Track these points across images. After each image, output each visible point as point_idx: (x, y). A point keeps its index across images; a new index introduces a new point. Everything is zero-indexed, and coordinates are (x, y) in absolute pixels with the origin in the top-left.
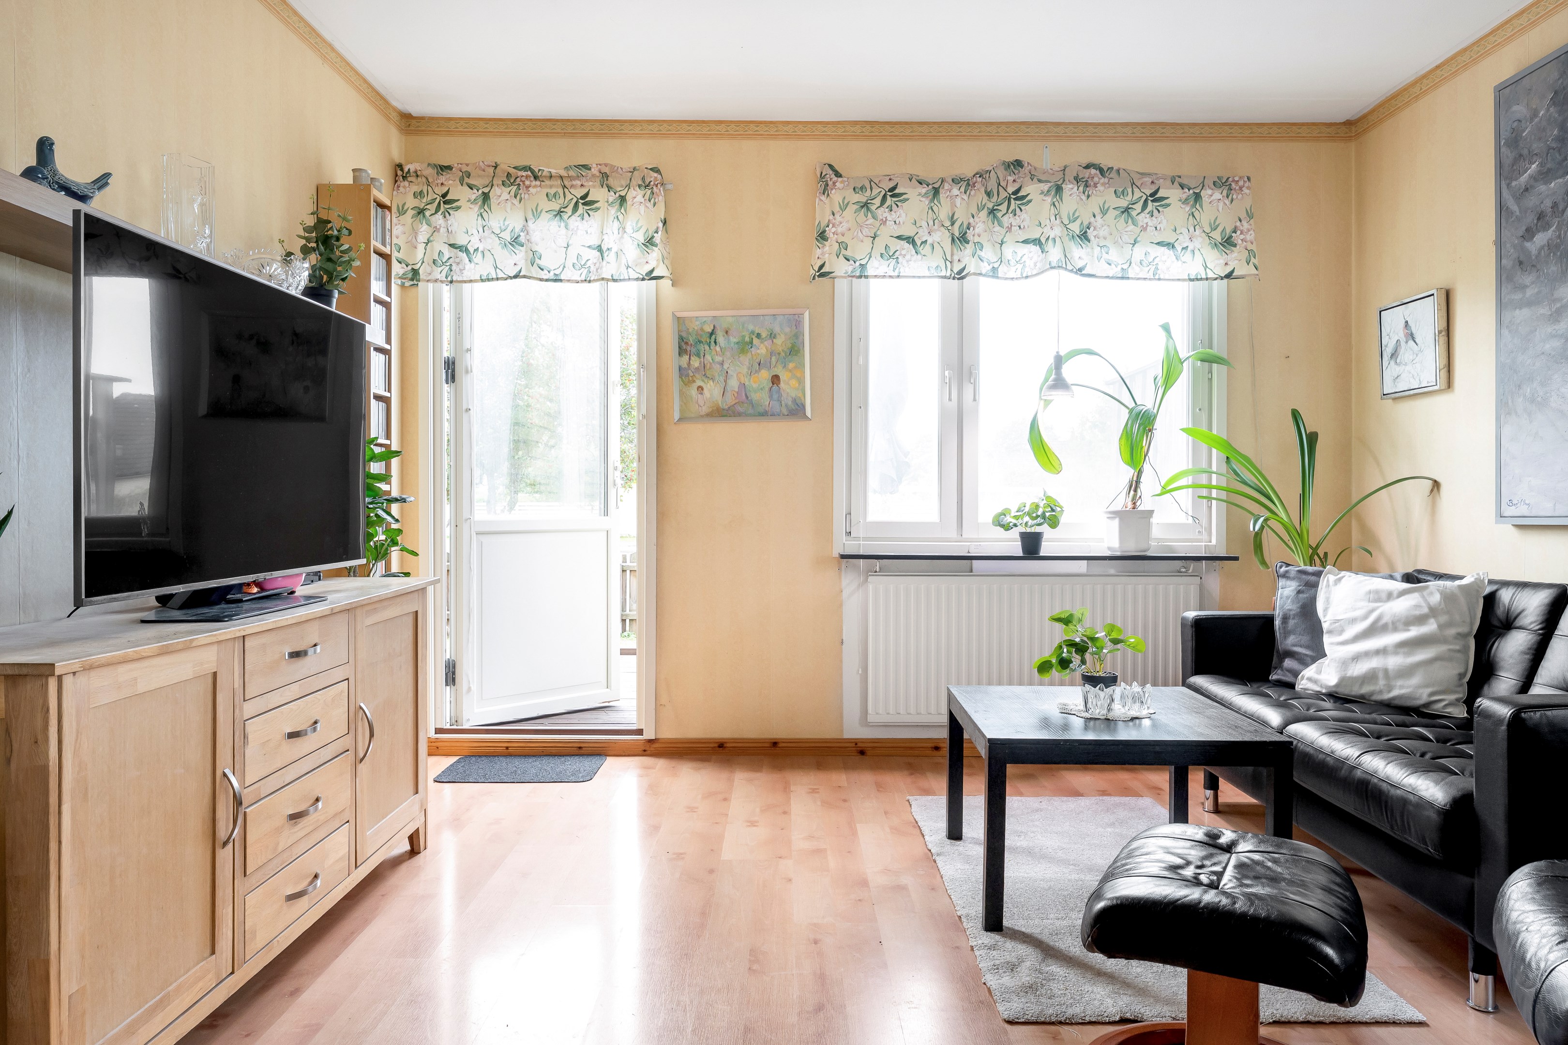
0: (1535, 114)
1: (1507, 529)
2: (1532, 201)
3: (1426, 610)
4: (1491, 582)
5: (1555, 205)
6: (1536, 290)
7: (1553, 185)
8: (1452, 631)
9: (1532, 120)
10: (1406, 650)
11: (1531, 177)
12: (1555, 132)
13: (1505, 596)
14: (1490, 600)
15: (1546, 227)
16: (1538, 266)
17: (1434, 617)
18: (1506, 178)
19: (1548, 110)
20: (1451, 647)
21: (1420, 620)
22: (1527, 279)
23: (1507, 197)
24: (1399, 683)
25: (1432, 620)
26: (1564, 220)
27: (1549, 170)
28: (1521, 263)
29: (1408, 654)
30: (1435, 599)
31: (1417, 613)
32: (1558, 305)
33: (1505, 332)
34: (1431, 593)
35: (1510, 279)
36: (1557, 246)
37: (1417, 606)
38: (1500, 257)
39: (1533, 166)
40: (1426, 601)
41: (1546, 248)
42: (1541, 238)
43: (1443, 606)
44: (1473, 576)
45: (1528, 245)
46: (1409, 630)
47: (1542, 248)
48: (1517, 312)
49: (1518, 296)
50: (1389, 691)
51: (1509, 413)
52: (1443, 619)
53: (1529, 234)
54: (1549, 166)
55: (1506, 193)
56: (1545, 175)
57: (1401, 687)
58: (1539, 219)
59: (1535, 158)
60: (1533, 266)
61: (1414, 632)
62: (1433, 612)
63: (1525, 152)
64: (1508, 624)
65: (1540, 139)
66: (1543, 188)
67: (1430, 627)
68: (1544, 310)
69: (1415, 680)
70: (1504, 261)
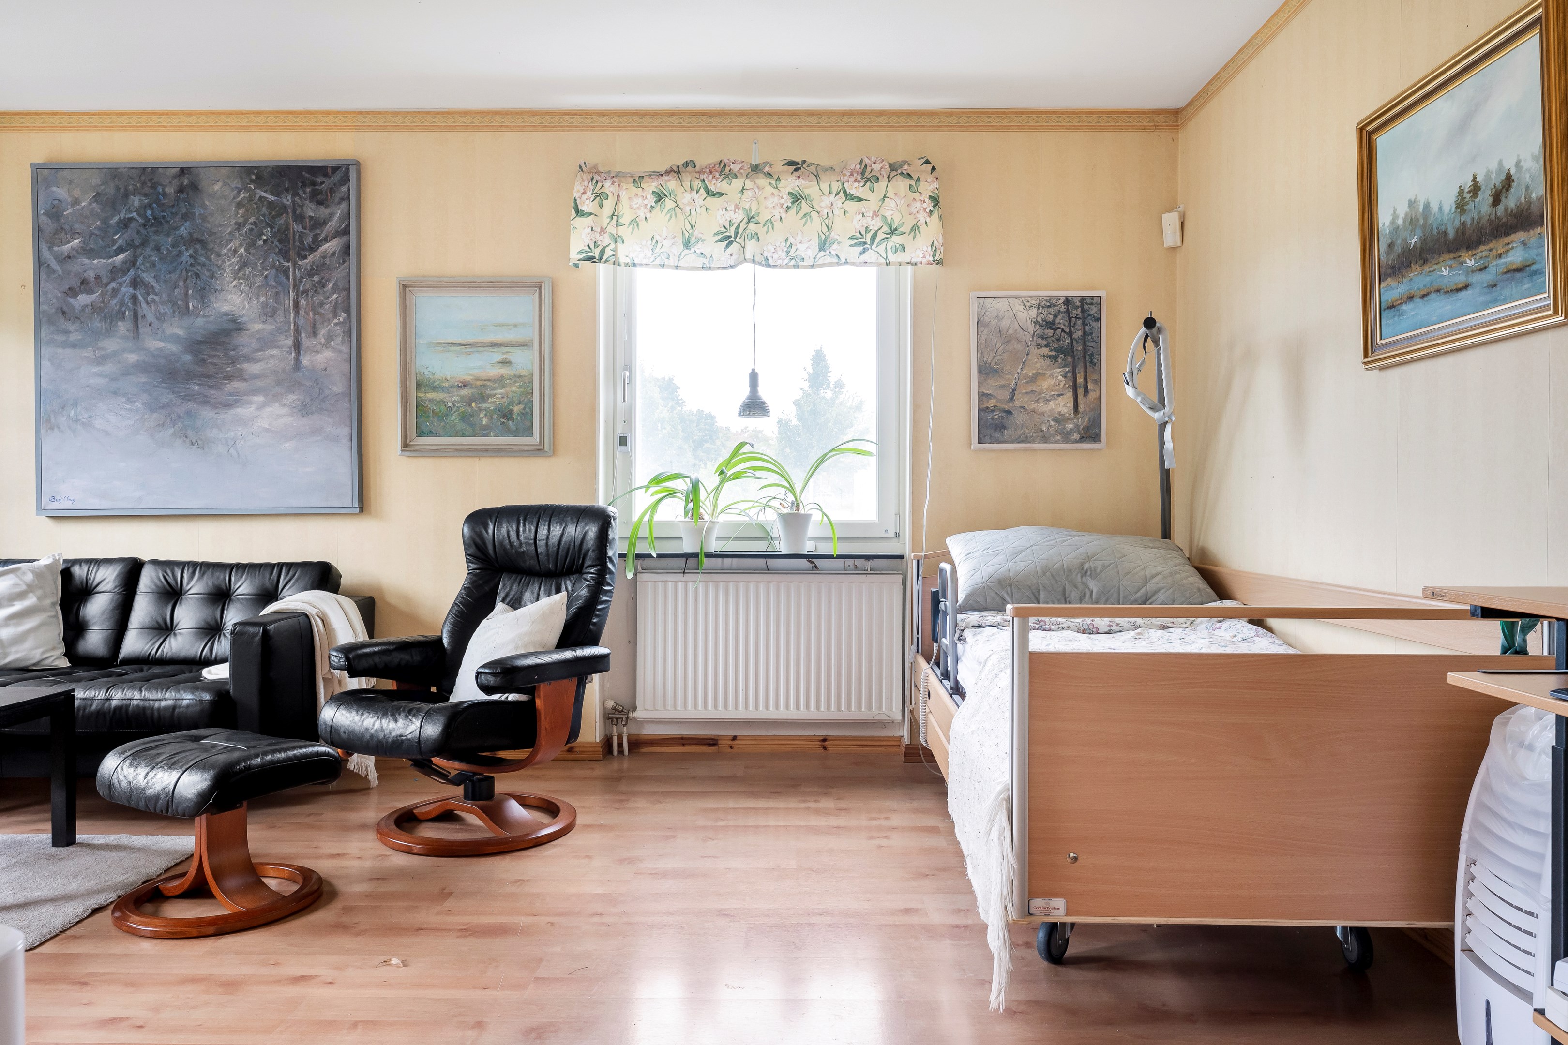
0: (76, 202)
1: (43, 519)
2: (75, 267)
3: (24, 587)
4: (65, 561)
5: (98, 277)
6: (80, 337)
7: (96, 261)
8: (48, 602)
9: (73, 205)
10: (15, 621)
11: (73, 249)
12: (98, 223)
13: (79, 572)
14: (66, 574)
15: (90, 292)
16: (82, 319)
17: (32, 592)
18: (46, 241)
19: (90, 203)
20: (49, 614)
21: (21, 596)
22: (71, 327)
23: (48, 257)
24: (13, 649)
25: (31, 595)
26: (107, 291)
27: (92, 250)
28: (64, 313)
29: (18, 625)
30: (29, 577)
31: (18, 590)
32: (103, 353)
33: (45, 363)
34: (24, 573)
35: (51, 322)
36: (101, 309)
37: (15, 585)
38: (38, 303)
39: (76, 241)
40: (21, 579)
41: (90, 308)
42: (84, 299)
43: (36, 582)
44: (49, 557)
45: (72, 301)
46: (13, 605)
47: (86, 306)
48: (60, 350)
49: (61, 338)
50: (5, 658)
51: (52, 428)
52: (39, 592)
53: (72, 292)
54: (92, 246)
55: (46, 253)
56: (87, 252)
57: (16, 652)
58: (82, 283)
59: (77, 236)
60: (77, 318)
61: (18, 606)
62: (30, 588)
63: (67, 227)
64: (86, 592)
65: (82, 223)
66: (86, 261)
67: (31, 601)
68: (88, 353)
69: (28, 644)
70: (43, 307)
